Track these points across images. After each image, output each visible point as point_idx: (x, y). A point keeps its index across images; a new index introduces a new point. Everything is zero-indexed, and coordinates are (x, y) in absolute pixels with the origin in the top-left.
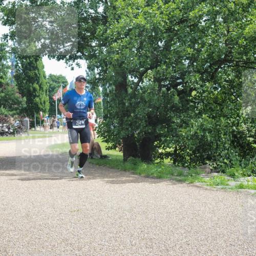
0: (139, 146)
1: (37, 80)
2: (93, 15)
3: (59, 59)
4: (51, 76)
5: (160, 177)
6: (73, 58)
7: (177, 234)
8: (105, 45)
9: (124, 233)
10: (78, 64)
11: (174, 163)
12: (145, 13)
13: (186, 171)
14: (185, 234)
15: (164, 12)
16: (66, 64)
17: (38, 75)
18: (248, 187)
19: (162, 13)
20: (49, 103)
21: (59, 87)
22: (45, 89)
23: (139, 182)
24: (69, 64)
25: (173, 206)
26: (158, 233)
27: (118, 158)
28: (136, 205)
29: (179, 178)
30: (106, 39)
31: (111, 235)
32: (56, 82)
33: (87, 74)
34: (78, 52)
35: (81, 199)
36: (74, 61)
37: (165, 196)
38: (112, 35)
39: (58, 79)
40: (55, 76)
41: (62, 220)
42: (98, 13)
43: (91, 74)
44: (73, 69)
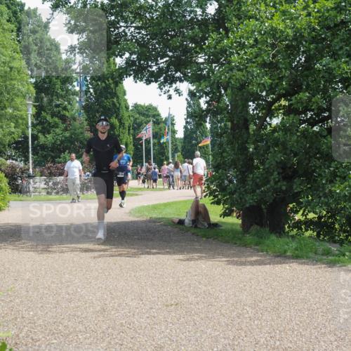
0: (265, 211)
1: (115, 112)
2: (200, 18)
3: (148, 82)
4: (136, 106)
5: (296, 257)
6: (171, 80)
7: (325, 342)
8: (217, 61)
9: (245, 339)
10: (177, 90)
11: (318, 235)
12: (284, 13)
13: (334, 248)
14: (336, 343)
15: (314, 14)
16: (159, 90)
17: (118, 105)
19: (309, 14)
20: (134, 145)
21: (147, 123)
22: (127, 125)
23: (265, 264)
24: (164, 89)
25: (317, 299)
26: (295, 339)
27: (234, 227)
28: (262, 297)
29: (325, 258)
30: (223, 51)
31: (226, 342)
32: (144, 115)
33: (188, 103)
34: (176, 72)
35: (181, 288)
36: (171, 84)
37: (306, 285)
38: (231, 48)
39: (147, 111)
41: (154, 317)
42: (207, 14)
43: (194, 104)
44: (170, 97)
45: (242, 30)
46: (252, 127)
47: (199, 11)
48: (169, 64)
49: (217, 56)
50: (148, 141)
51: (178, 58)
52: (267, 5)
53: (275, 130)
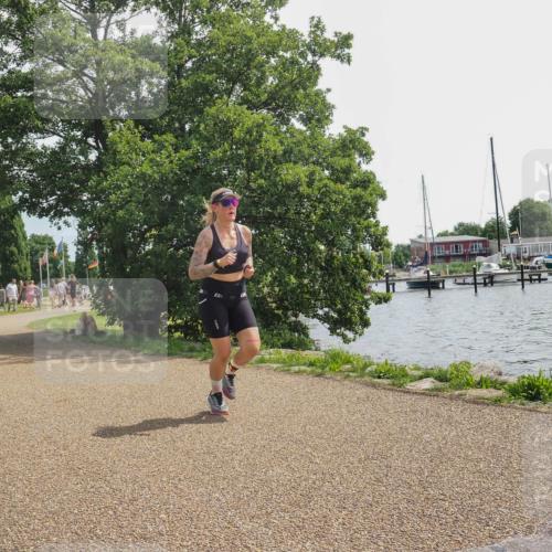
1: (14, 241)
2: (83, 163)
3: (40, 216)
4: (33, 236)
6: (60, 214)
8: (99, 199)
10: (65, 222)
11: (185, 336)
12: (151, 161)
13: (198, 346)
16: (50, 222)
17: (16, 235)
18: (270, 361)
19: (171, 162)
21: (43, 250)
22: (24, 252)
24: (54, 222)
29: (189, 354)
30: (103, 191)
34: (64, 208)
36: (60, 217)
40: (39, 237)
42: (89, 160)
44: (59, 228)
45: (118, 175)
46: (130, 252)
47: (82, 158)
48: (58, 201)
49: (98, 194)
50: (44, 266)
51: (66, 196)
52: (137, 154)
53: (147, 254)
